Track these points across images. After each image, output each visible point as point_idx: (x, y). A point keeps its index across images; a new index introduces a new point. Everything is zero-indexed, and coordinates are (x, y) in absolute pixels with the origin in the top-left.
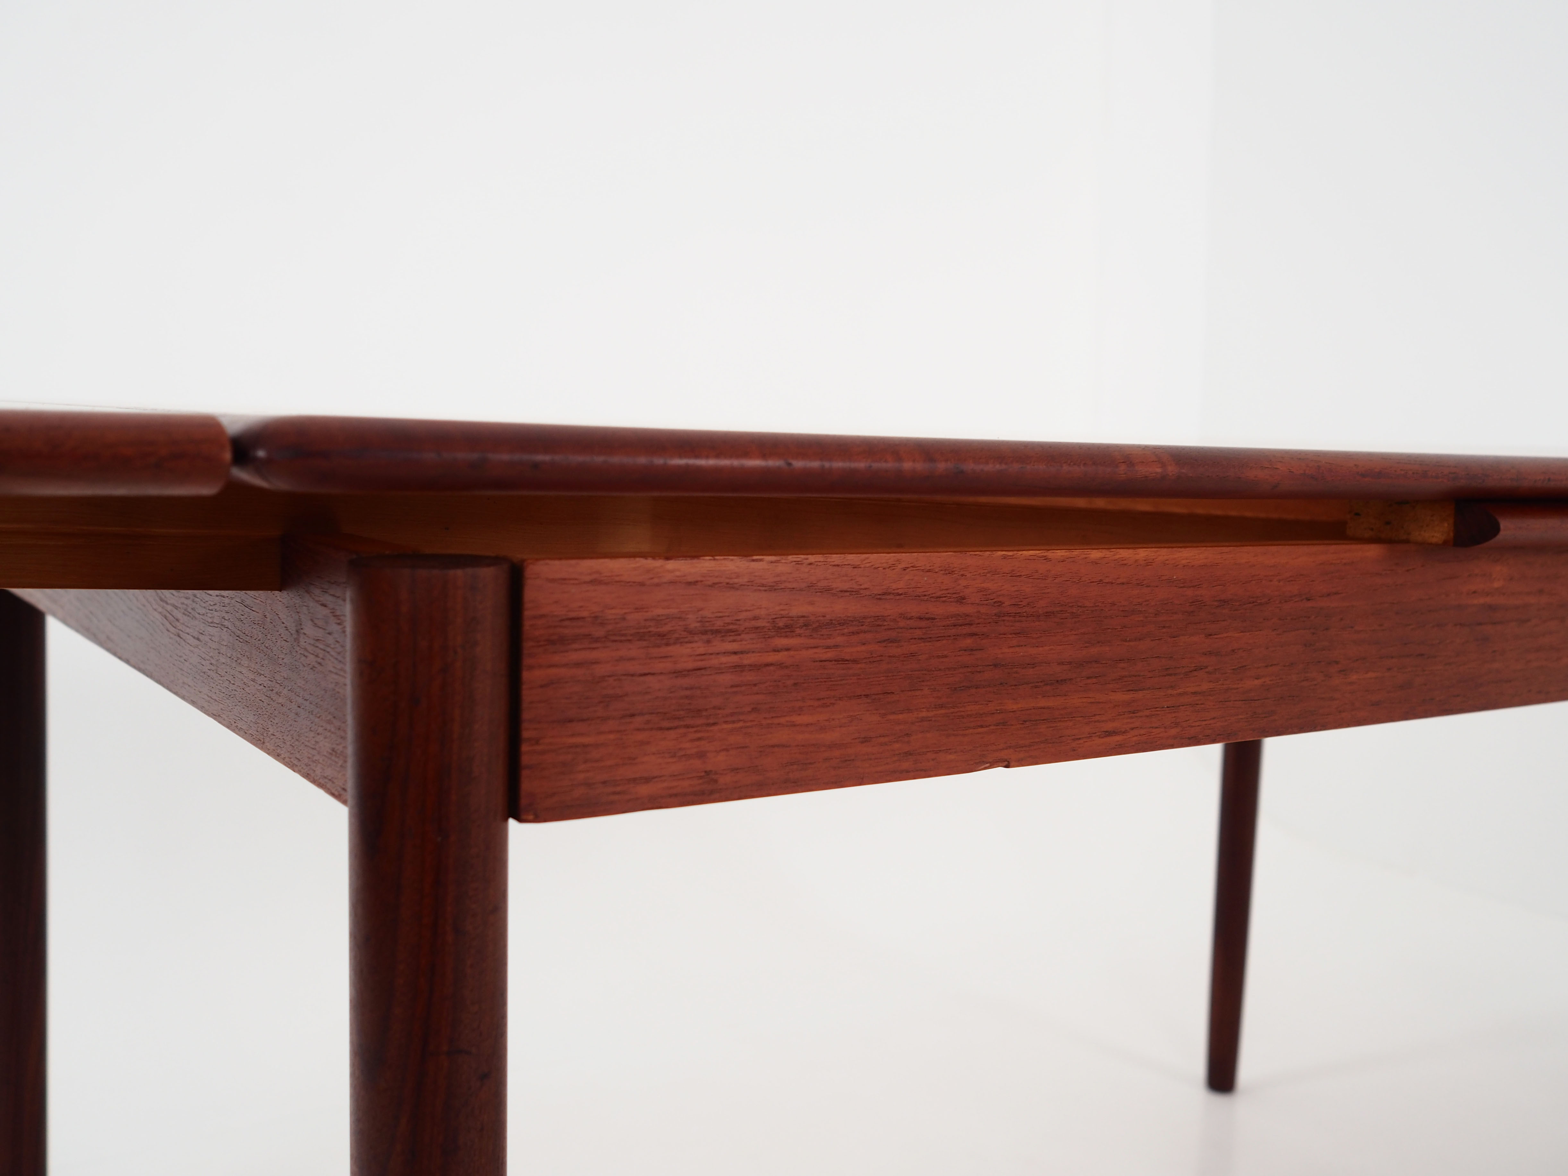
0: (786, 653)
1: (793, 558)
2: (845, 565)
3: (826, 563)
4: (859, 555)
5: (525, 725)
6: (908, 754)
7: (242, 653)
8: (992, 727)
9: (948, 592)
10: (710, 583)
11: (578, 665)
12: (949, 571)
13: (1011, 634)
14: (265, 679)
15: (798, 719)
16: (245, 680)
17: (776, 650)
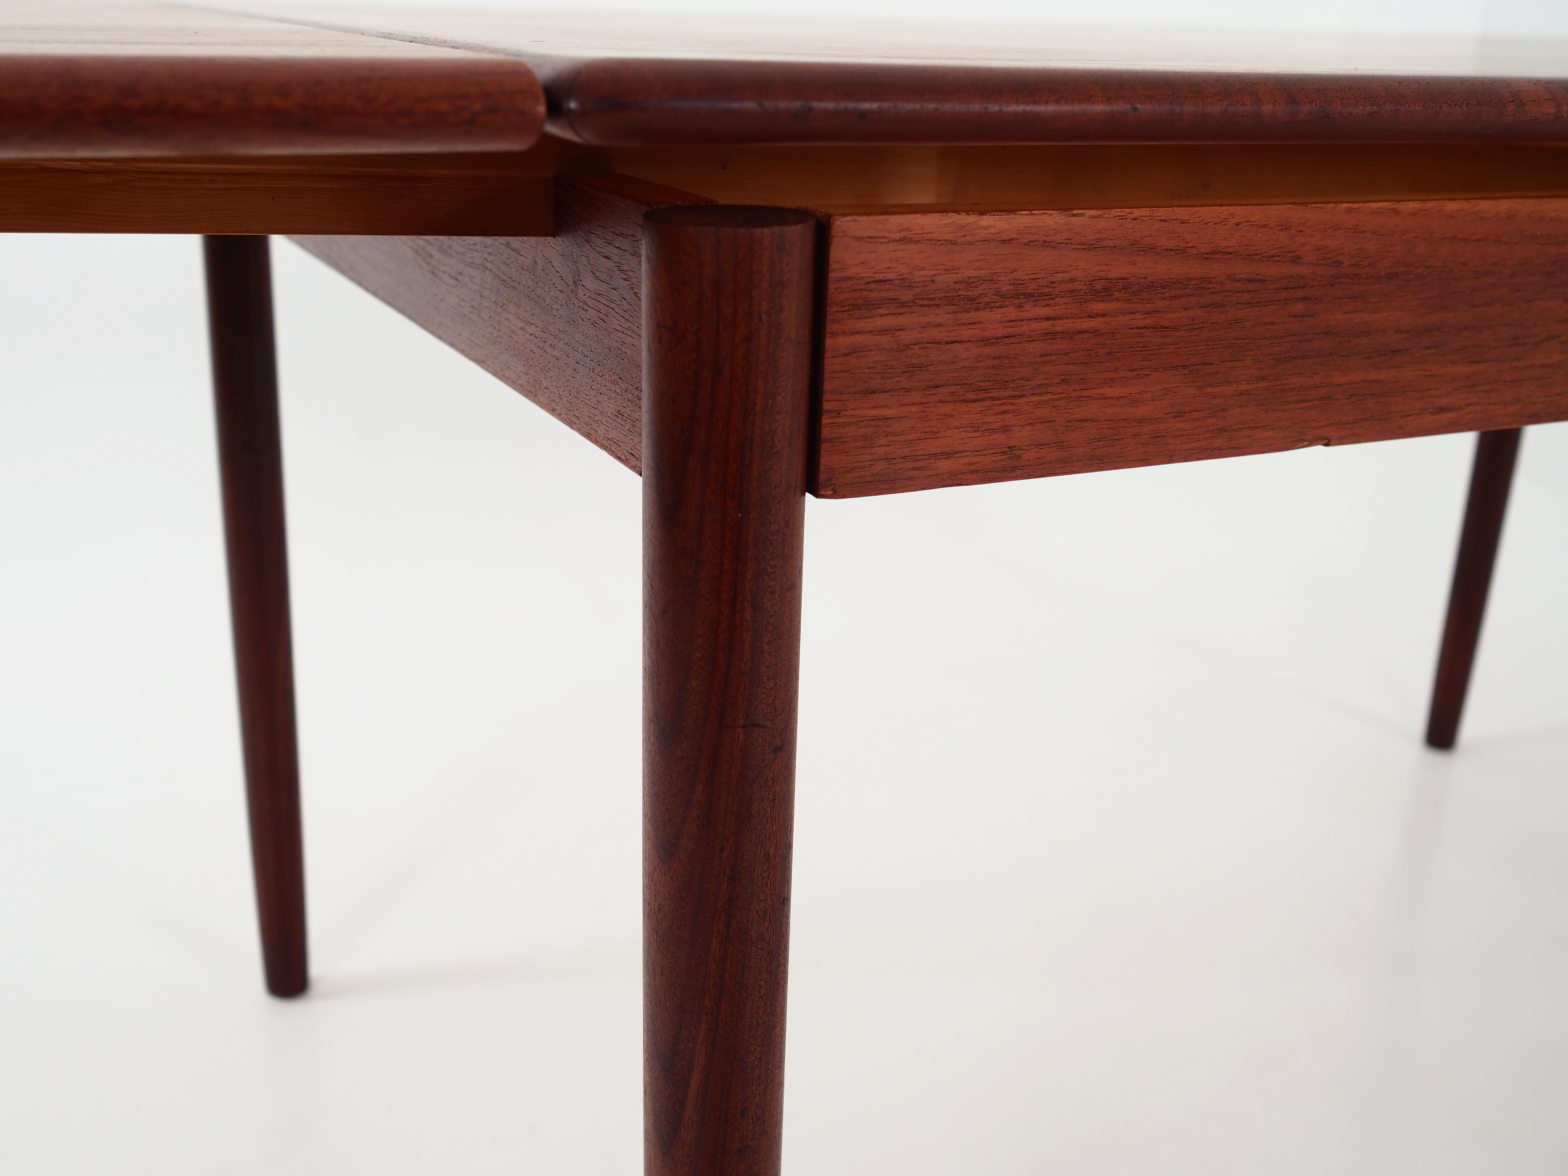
0: (1101, 319)
1: (1116, 212)
2: (1172, 220)
3: (1152, 218)
4: (1189, 208)
5: (826, 396)
6: (1222, 430)
7: (508, 299)
8: (1316, 402)
9: (1282, 250)
10: (1026, 241)
11: (883, 331)
12: (1285, 227)
13: (1347, 298)
14: (537, 329)
15: (1108, 391)
16: (513, 328)
17: (1091, 316)
